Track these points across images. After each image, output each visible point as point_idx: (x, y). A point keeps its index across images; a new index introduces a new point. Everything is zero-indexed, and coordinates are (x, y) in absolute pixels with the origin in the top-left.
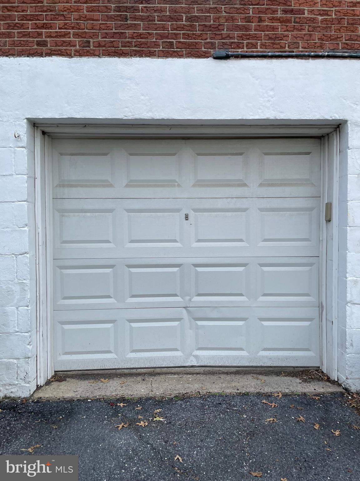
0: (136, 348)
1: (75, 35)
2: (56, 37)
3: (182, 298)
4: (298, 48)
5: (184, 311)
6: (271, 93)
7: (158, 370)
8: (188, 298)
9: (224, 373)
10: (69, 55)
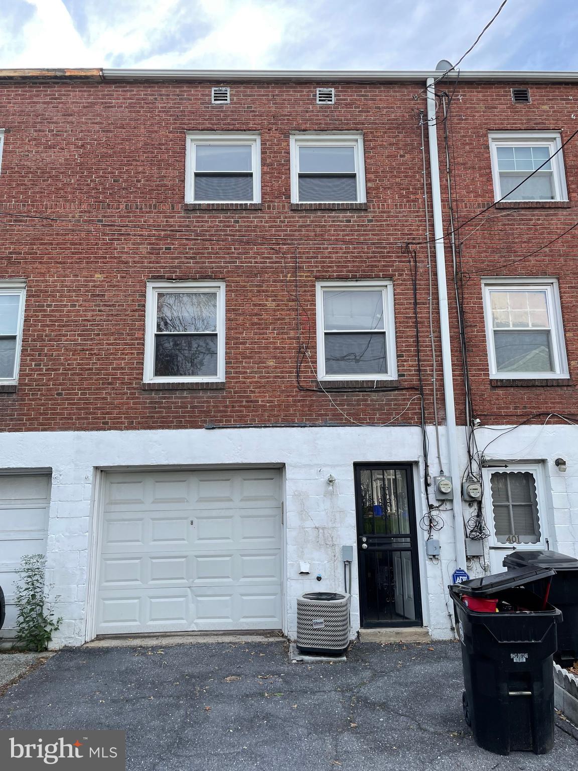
0: (153, 618)
1: (125, 418)
2: (114, 419)
3: (187, 580)
4: (255, 422)
5: (188, 590)
6: (239, 448)
7: (169, 634)
8: (191, 580)
9: (214, 635)
10: (121, 429)
